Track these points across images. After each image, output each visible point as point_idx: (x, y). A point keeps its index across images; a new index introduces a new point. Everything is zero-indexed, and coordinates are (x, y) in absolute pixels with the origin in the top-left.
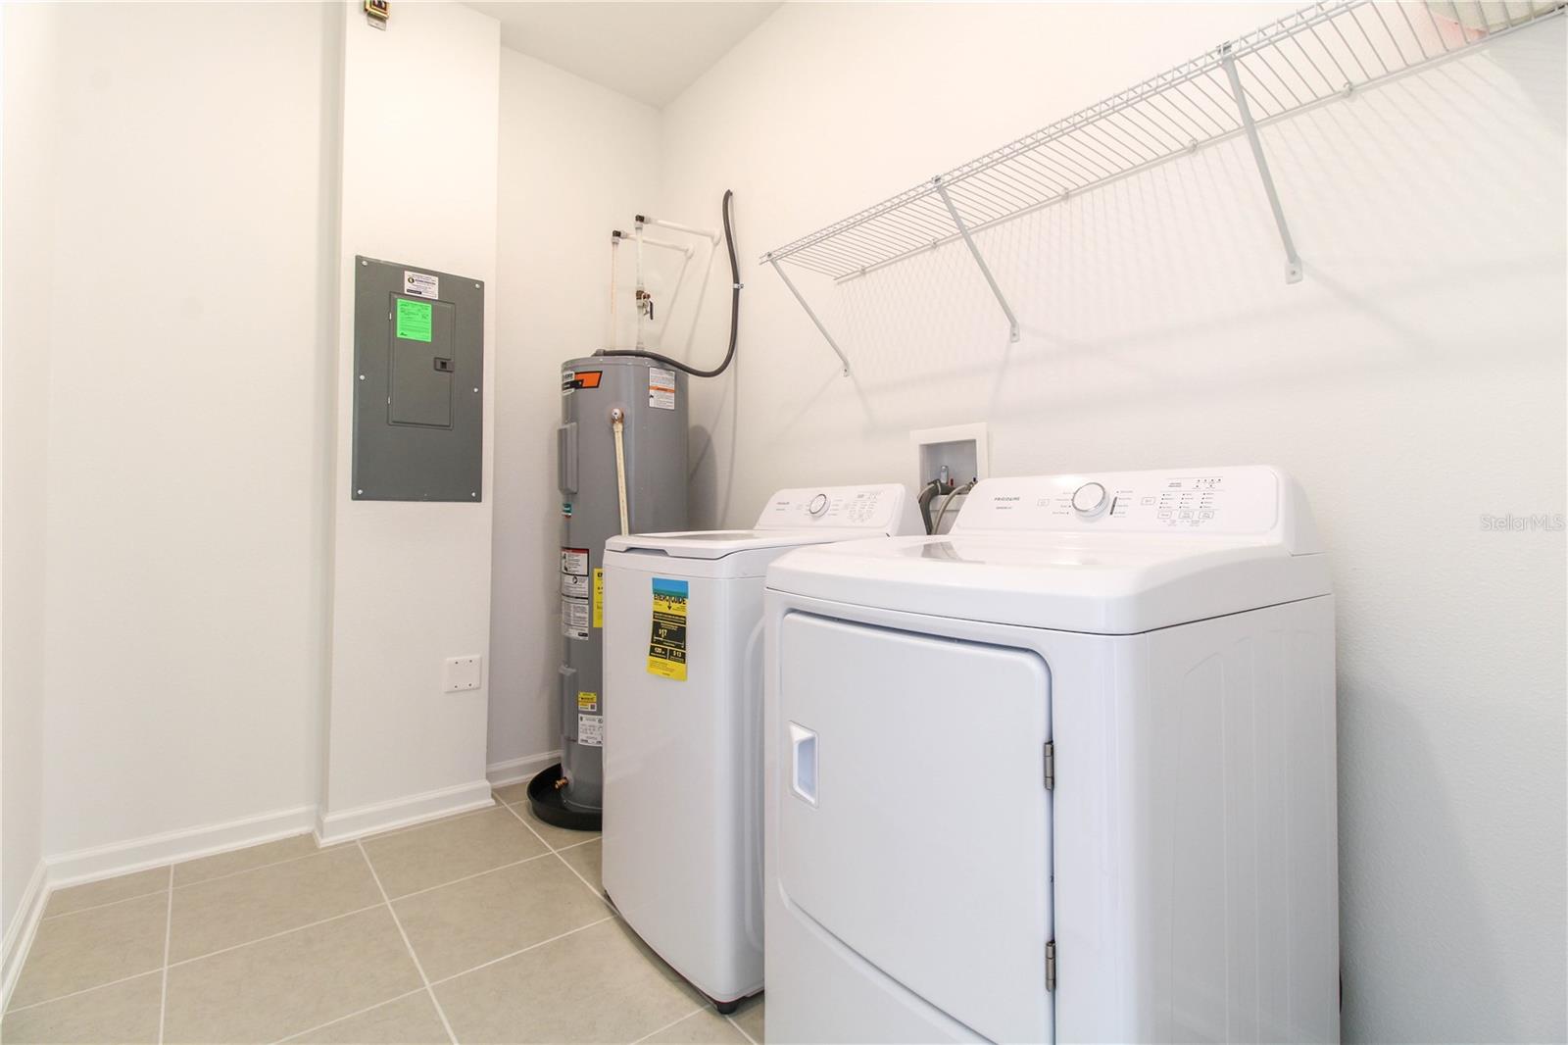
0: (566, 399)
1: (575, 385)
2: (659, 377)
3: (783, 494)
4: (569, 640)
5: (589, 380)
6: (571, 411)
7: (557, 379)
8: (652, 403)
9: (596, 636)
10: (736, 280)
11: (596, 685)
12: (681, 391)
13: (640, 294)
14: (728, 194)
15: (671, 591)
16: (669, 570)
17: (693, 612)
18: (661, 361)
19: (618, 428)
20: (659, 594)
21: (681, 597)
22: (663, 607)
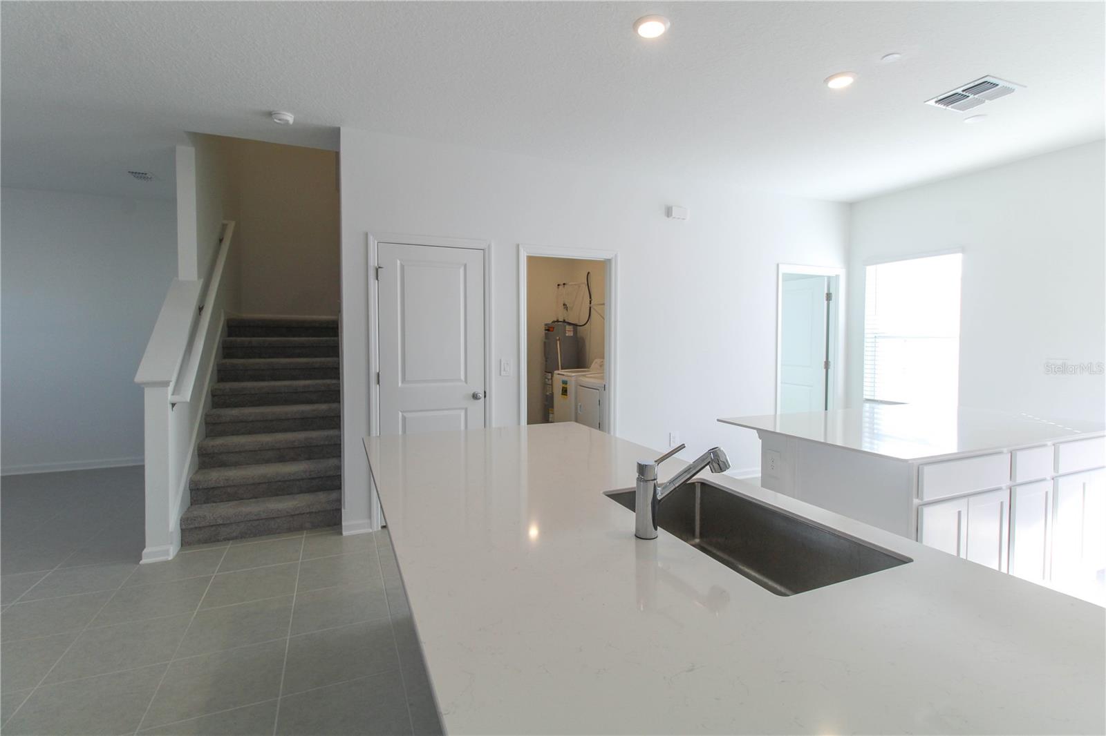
0: (546, 334)
1: (548, 330)
2: (568, 328)
3: (596, 360)
4: (547, 396)
5: (551, 329)
6: (547, 336)
7: (543, 328)
8: (567, 335)
9: (552, 395)
10: (590, 298)
11: (553, 407)
12: (575, 331)
13: (564, 305)
14: (589, 273)
15: (565, 382)
16: (565, 378)
17: (568, 386)
18: (570, 324)
19: (558, 342)
20: (563, 383)
21: (566, 384)
22: (564, 385)
